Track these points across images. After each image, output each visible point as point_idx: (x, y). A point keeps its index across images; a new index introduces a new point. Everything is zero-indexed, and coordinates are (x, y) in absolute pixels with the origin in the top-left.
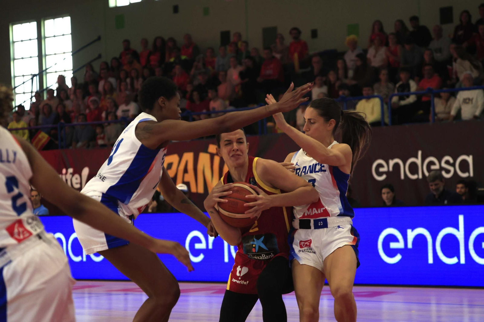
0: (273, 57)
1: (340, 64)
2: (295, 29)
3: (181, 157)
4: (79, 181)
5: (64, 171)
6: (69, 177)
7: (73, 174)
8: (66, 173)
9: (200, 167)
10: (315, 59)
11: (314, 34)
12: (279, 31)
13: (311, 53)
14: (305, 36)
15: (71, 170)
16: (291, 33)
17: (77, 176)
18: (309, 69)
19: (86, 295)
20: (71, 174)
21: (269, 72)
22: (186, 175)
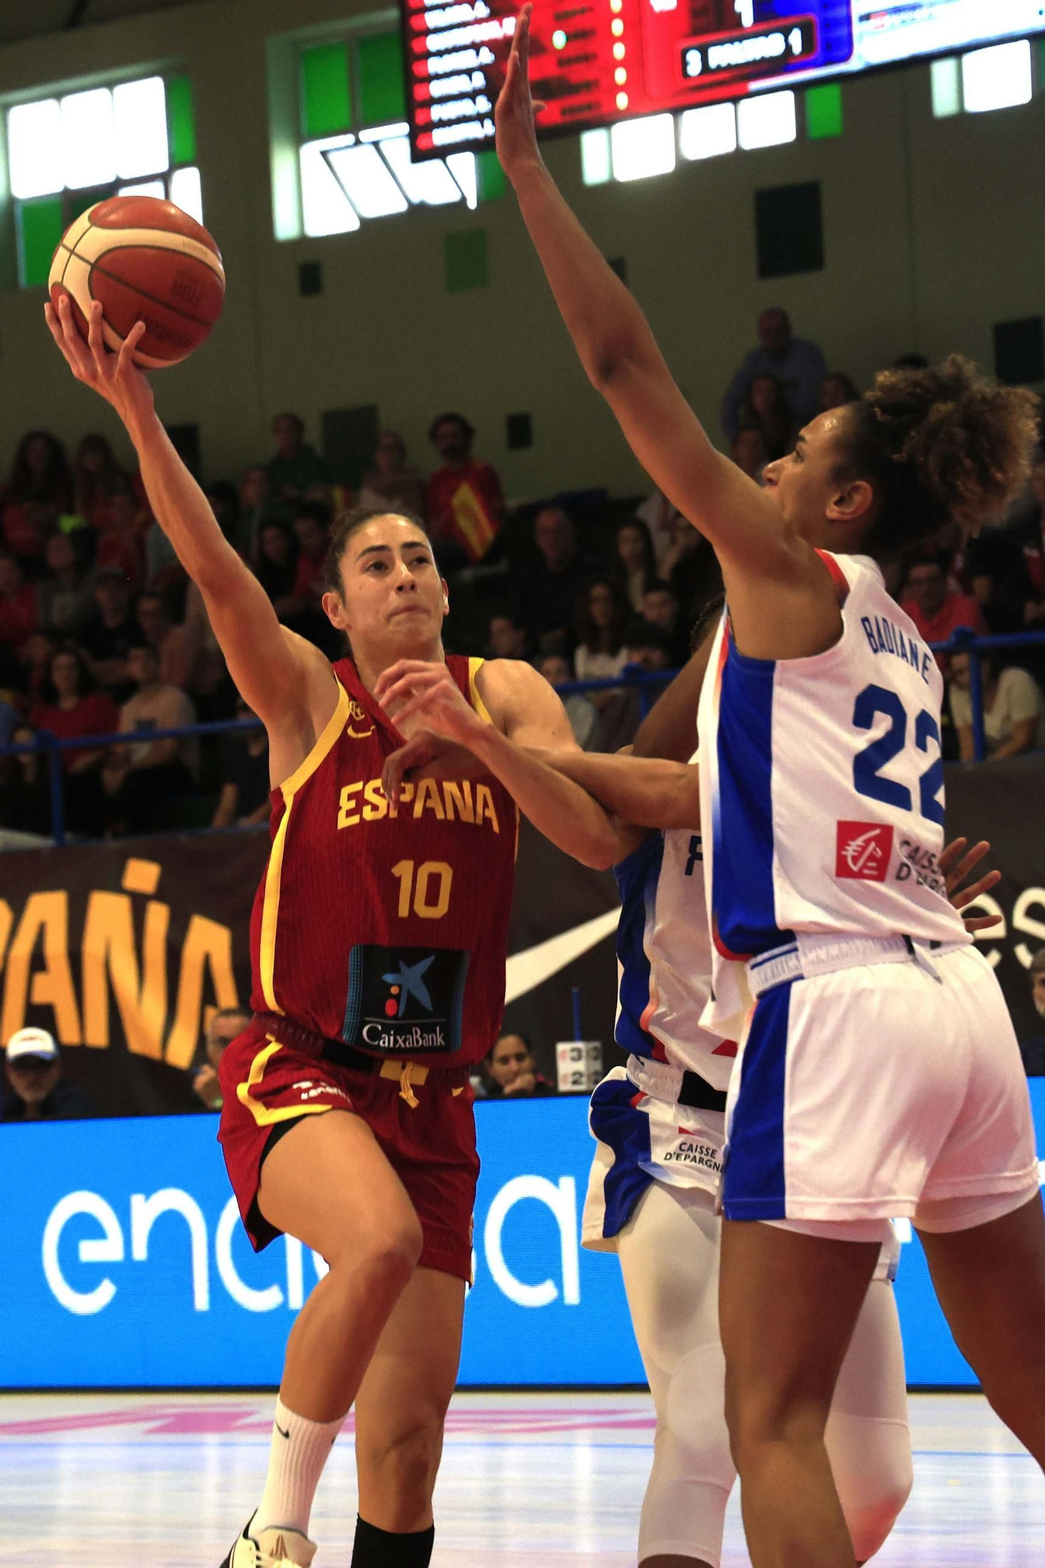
1: (627, 543)
2: (451, 418)
3: (18, 910)
9: (93, 947)
11: (519, 431)
12: (387, 420)
14: (488, 446)
16: (434, 434)
22: (40, 979)
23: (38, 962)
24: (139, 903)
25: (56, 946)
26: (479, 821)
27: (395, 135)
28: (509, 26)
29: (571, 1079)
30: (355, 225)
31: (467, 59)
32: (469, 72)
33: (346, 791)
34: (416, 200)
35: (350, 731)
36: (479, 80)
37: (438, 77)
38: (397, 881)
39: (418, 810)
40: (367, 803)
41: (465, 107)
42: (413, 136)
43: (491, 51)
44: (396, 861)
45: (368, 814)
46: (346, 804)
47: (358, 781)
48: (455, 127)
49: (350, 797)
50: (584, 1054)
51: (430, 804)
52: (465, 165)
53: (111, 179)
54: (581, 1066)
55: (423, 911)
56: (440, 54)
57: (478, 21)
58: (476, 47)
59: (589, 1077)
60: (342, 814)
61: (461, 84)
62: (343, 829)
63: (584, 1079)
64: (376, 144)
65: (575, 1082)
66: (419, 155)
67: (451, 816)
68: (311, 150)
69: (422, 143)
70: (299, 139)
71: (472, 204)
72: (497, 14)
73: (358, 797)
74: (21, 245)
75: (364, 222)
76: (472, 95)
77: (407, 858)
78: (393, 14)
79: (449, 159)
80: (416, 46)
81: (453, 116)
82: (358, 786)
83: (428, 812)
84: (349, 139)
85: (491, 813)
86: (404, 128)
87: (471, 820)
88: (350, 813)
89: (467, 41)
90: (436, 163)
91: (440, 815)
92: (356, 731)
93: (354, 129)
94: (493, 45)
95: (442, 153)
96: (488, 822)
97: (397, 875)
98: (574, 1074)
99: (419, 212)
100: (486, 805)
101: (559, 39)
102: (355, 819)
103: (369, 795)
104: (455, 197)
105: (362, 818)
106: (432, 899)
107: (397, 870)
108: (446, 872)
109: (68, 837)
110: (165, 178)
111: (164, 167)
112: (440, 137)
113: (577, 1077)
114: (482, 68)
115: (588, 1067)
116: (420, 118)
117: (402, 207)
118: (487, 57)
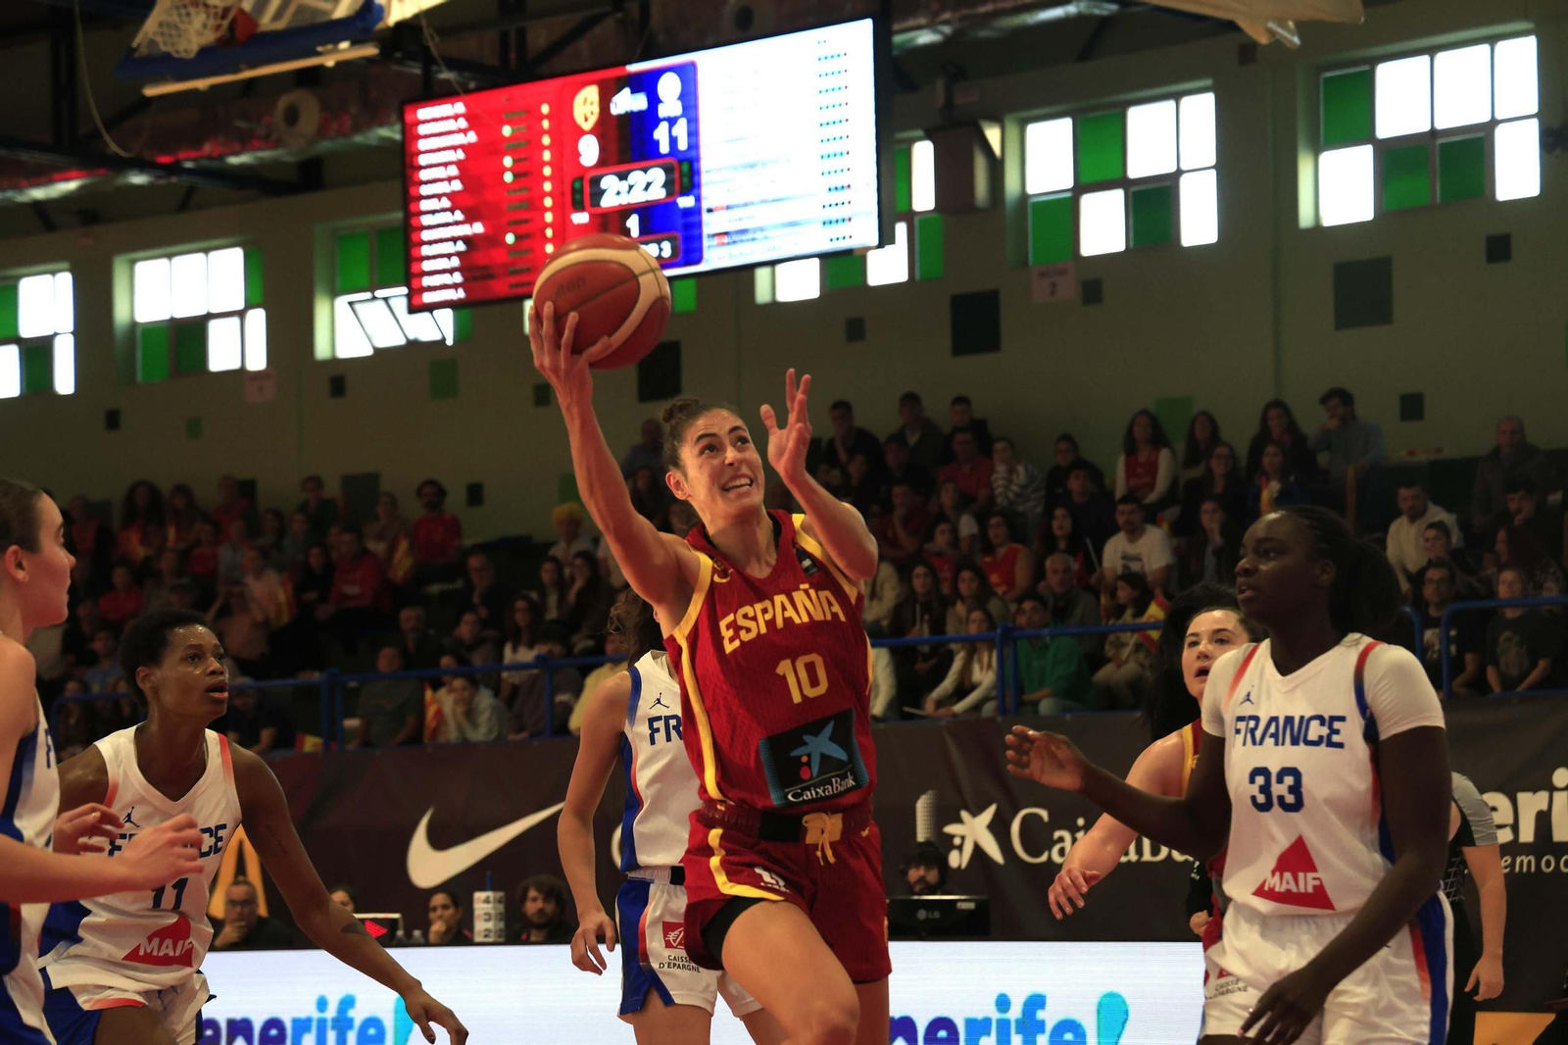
0: (365, 552)
2: (432, 483)
10: (475, 562)
11: (475, 494)
13: (468, 542)
14: (455, 501)
16: (419, 493)
18: (459, 584)
21: (353, 590)
26: (829, 617)
27: (398, 294)
28: (478, 228)
29: (483, 934)
30: (370, 352)
31: (449, 248)
32: (449, 256)
33: (723, 624)
34: (411, 337)
35: (716, 579)
36: (455, 262)
37: (429, 258)
38: (784, 678)
39: (780, 623)
40: (741, 628)
41: (446, 279)
42: (409, 296)
43: (465, 243)
44: (777, 664)
45: (745, 636)
46: (727, 634)
47: (729, 614)
48: (438, 292)
49: (728, 627)
50: (493, 916)
51: (787, 614)
52: (446, 317)
53: (204, 313)
54: (490, 925)
55: (811, 693)
56: (430, 243)
57: (457, 223)
58: (454, 240)
59: (495, 932)
60: (726, 642)
61: (443, 264)
62: (730, 653)
63: (492, 934)
64: (386, 299)
65: (486, 936)
66: (414, 308)
67: (806, 619)
68: (342, 301)
69: (416, 301)
70: (334, 294)
71: (450, 342)
72: (469, 219)
73: (733, 625)
74: (139, 354)
75: (377, 351)
76: (451, 271)
77: (783, 658)
78: (399, 215)
79: (435, 312)
80: (414, 237)
81: (437, 284)
82: (731, 618)
83: (788, 621)
84: (368, 295)
85: (836, 608)
86: (404, 290)
87: (822, 618)
88: (732, 640)
89: (448, 236)
90: (426, 315)
91: (797, 621)
92: (721, 577)
93: (372, 290)
94: (466, 239)
95: (430, 308)
96: (835, 615)
97: (781, 674)
98: (486, 930)
99: (413, 345)
100: (830, 604)
101: (510, 238)
102: (737, 643)
103: (741, 622)
104: (437, 337)
105: (741, 641)
106: (814, 682)
107: (780, 671)
108: (817, 660)
110: (241, 314)
111: (241, 306)
112: (428, 298)
113: (488, 931)
114: (458, 254)
115: (495, 925)
116: (415, 283)
117: (402, 342)
118: (461, 246)
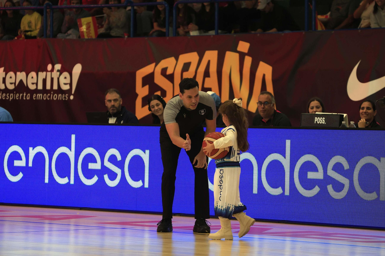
3: (201, 56)
4: (68, 81)
5: (50, 67)
6: (55, 74)
7: (61, 72)
8: (52, 70)
9: (226, 69)
15: (58, 67)
17: (66, 74)
19: (72, 228)
20: (58, 71)
22: (207, 79)
23: (207, 74)
24: (242, 56)
25: (213, 69)
109: (220, 31)
